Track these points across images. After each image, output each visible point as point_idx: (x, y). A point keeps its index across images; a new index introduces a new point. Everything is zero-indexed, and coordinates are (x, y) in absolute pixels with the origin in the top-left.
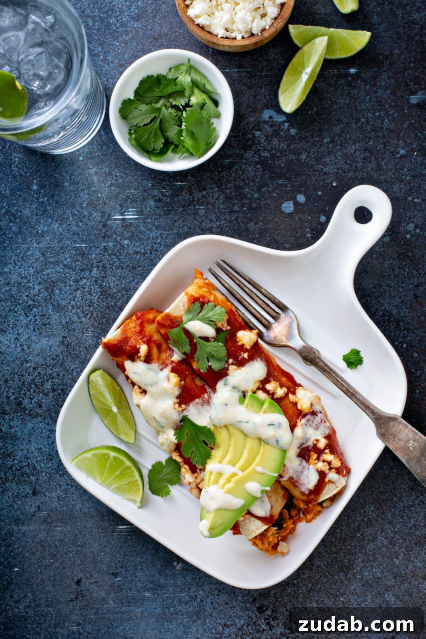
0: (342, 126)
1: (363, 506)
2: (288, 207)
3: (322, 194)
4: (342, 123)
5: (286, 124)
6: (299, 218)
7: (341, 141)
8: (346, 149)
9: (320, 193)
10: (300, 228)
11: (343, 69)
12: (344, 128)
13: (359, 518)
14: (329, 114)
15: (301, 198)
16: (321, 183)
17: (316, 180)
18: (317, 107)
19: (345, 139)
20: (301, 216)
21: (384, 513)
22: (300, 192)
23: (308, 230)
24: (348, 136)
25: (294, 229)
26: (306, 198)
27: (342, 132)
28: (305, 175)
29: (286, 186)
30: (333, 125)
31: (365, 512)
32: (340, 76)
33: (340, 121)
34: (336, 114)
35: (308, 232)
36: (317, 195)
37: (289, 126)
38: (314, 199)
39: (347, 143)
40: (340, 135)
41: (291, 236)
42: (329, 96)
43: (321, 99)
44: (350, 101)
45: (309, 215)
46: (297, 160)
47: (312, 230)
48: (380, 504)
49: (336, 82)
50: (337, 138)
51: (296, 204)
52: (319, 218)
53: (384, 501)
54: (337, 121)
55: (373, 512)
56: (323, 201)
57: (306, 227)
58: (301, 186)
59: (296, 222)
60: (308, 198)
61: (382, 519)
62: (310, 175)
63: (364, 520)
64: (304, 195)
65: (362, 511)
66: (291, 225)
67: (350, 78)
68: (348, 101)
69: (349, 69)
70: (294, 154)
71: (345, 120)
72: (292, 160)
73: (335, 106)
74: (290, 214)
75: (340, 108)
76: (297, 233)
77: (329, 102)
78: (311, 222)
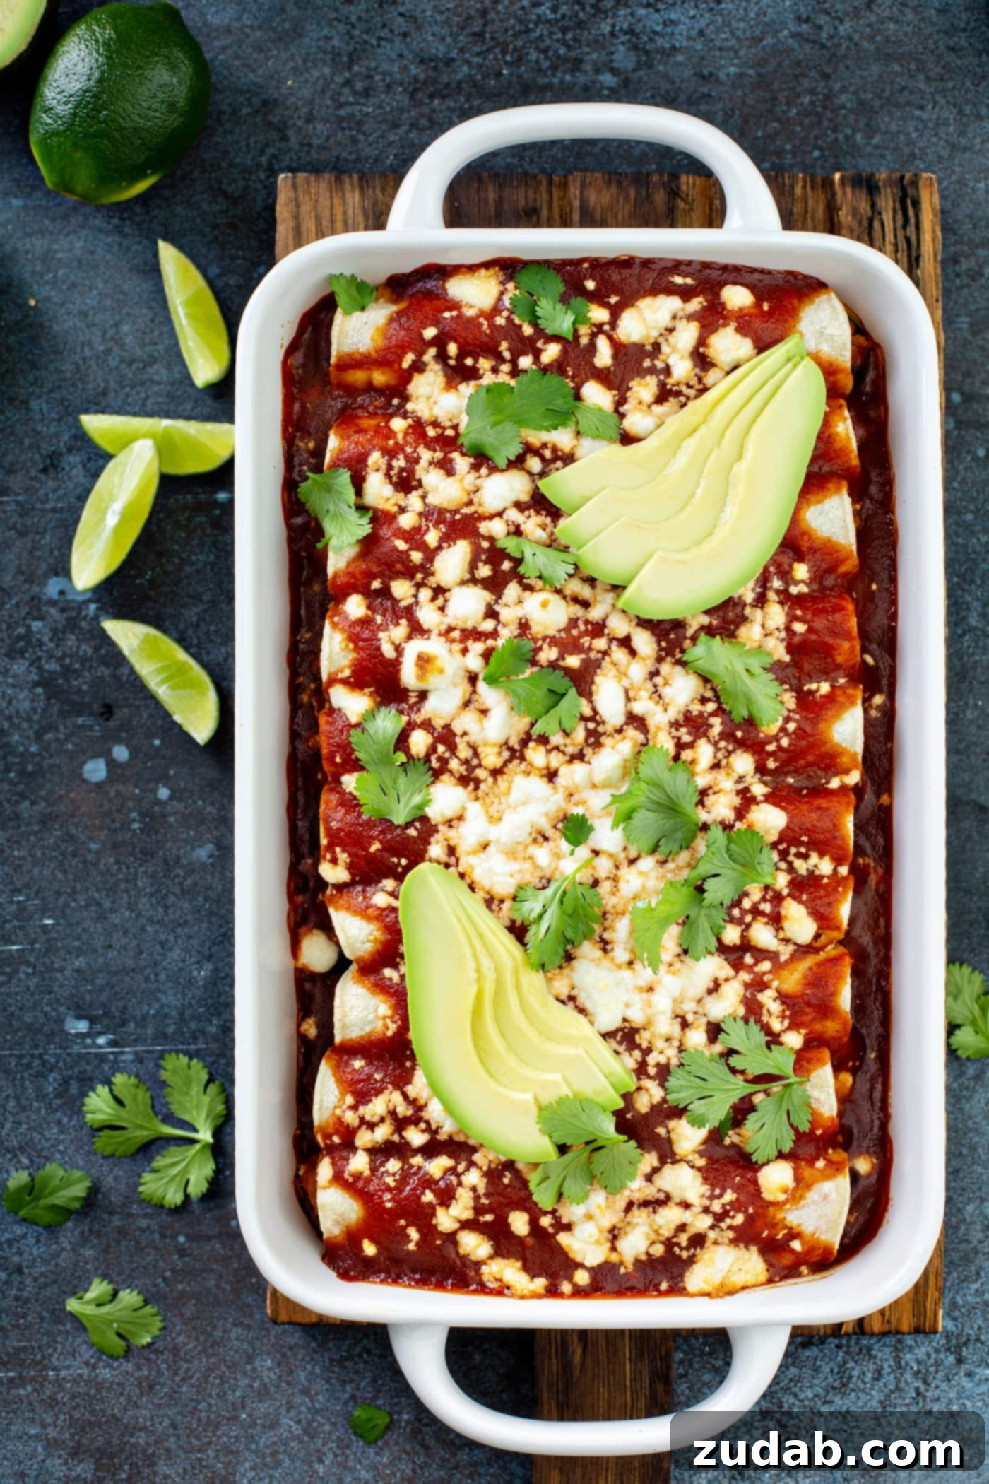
0: (201, 607)
1: (250, 1359)
2: (96, 770)
3: (163, 743)
4: (201, 601)
5: (93, 607)
6: (118, 792)
7: (198, 638)
8: (208, 653)
9: (157, 742)
10: (118, 811)
11: (204, 492)
12: (205, 611)
13: (244, 1382)
14: (176, 585)
15: (121, 753)
16: (159, 723)
17: (151, 716)
18: (153, 570)
19: (208, 633)
20: (120, 787)
21: (291, 1372)
22: (119, 741)
23: (134, 815)
24: (212, 628)
25: (108, 814)
26: (131, 753)
27: (202, 619)
28: (129, 706)
29: (91, 728)
30: (184, 606)
31: (254, 1370)
32: (199, 507)
33: (197, 598)
34: (189, 584)
35: (134, 820)
36: (152, 745)
37: (98, 609)
38: (146, 755)
39: (211, 641)
40: (198, 626)
41: (101, 828)
42: (176, 547)
43: (160, 555)
44: (218, 557)
45: (136, 786)
46: (114, 676)
47: (142, 815)
48: (284, 1355)
49: (189, 519)
50: (190, 632)
51: (111, 764)
52: (155, 791)
53: (291, 1348)
54: (190, 597)
55: (270, 1369)
56: (164, 758)
57: (130, 810)
58: (121, 728)
59: (110, 801)
60: (134, 752)
61: (289, 1383)
62: (138, 707)
63: (252, 1386)
64: (128, 747)
65: (249, 1367)
66: (101, 806)
67: (217, 512)
68: (212, 558)
69: (215, 492)
70: (107, 665)
71: (207, 597)
72: (102, 678)
73: (188, 569)
74: (99, 785)
75: (198, 571)
76: (113, 821)
77: (177, 561)
78: (139, 800)
